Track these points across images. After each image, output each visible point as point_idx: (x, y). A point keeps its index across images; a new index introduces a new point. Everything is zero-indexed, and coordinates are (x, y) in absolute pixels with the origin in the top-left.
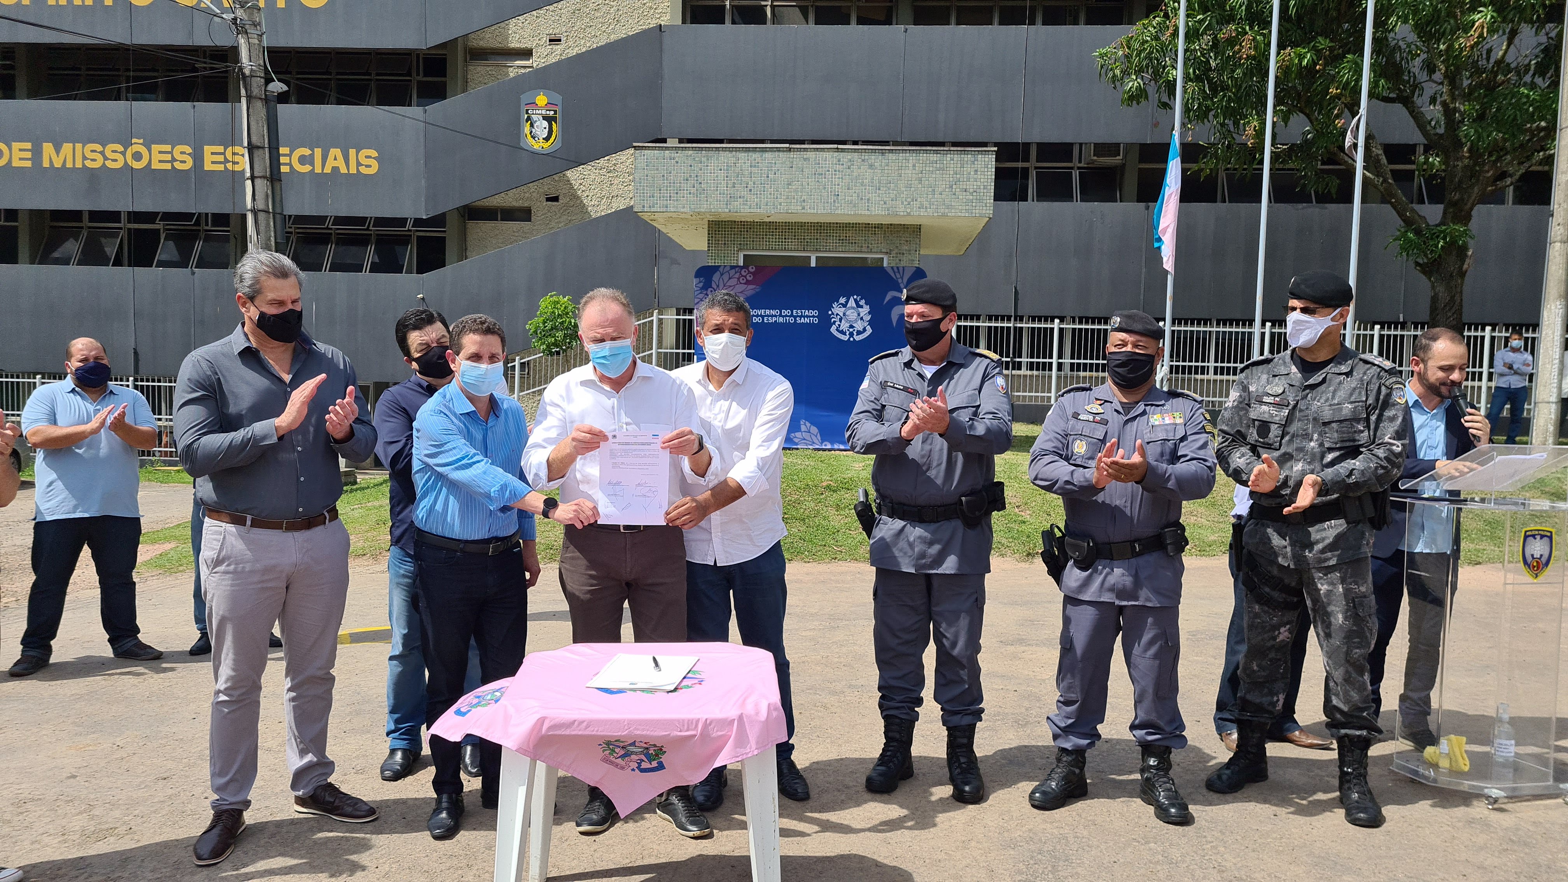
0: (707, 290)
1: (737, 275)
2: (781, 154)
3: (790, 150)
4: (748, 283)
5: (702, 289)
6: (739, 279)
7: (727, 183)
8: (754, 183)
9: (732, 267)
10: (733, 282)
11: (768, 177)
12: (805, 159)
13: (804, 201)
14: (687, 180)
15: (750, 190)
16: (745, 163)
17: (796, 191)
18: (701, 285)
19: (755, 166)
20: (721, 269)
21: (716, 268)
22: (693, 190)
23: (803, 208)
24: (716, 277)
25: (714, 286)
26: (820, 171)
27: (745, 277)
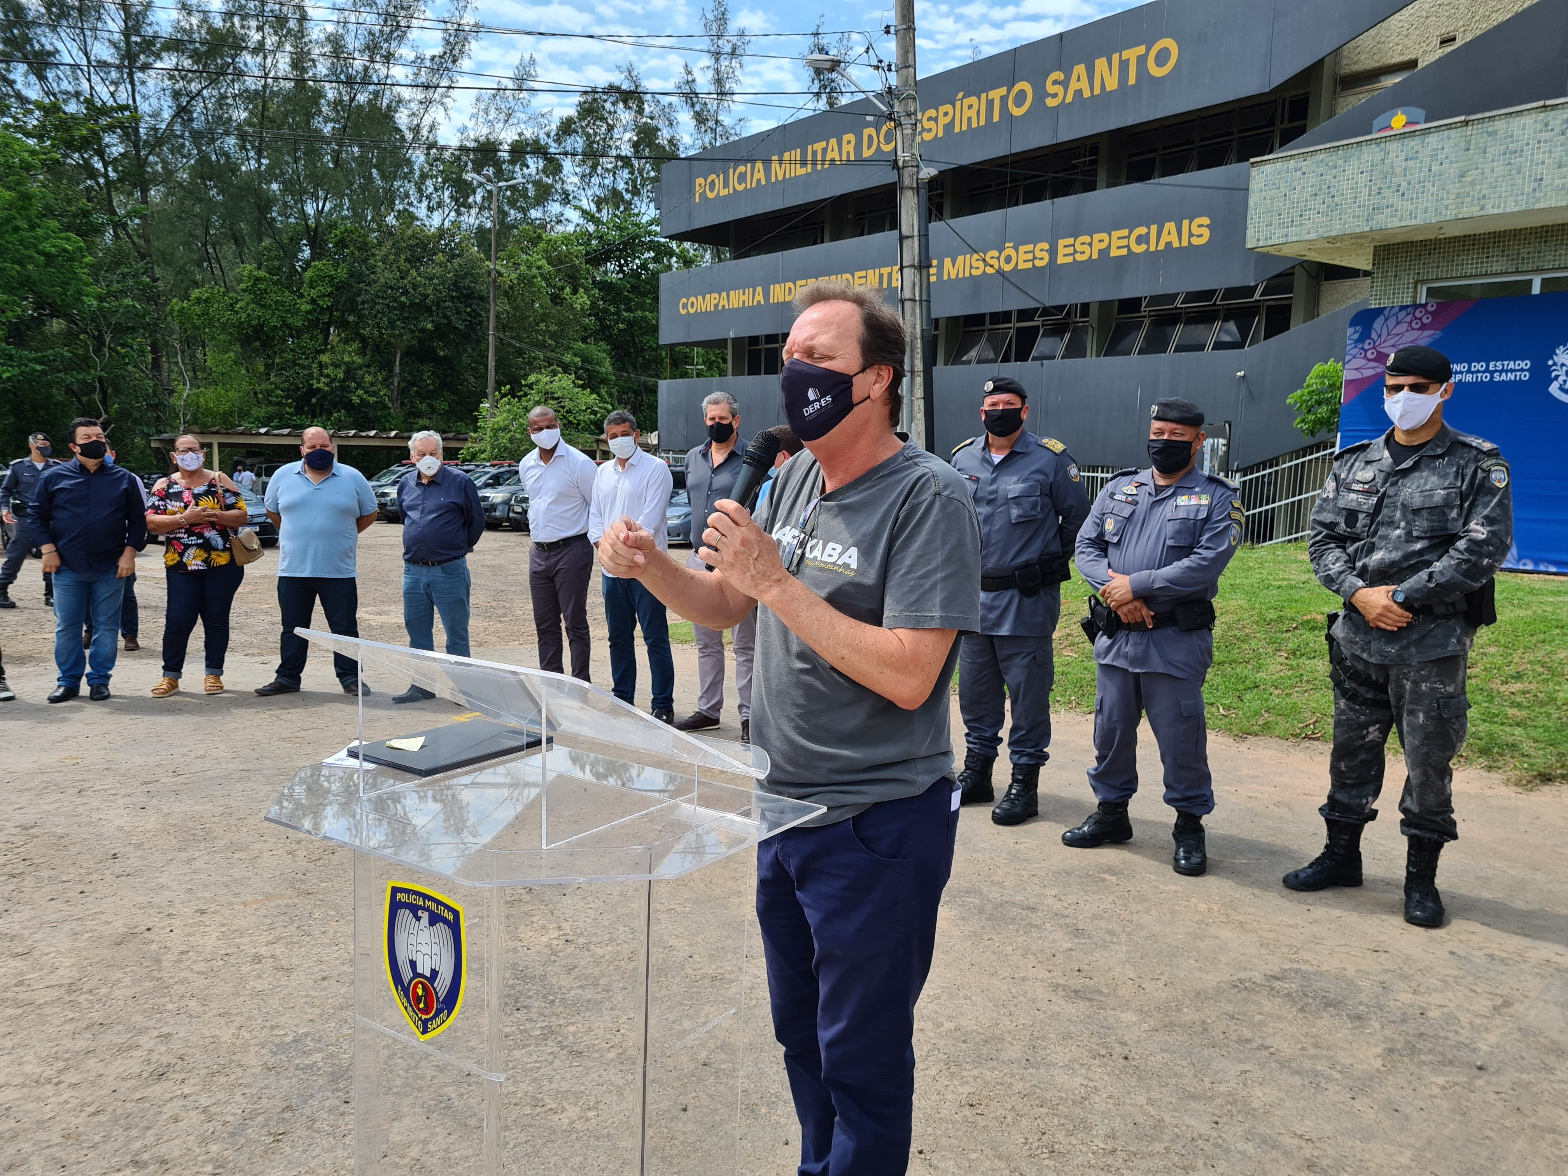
0: (1364, 342)
1: (1408, 319)
2: (1453, 133)
3: (1466, 123)
4: (1424, 327)
5: (1356, 341)
6: (1410, 323)
7: (1370, 190)
8: (1409, 183)
9: (1402, 308)
10: (1403, 327)
11: (1430, 170)
12: (1490, 134)
13: (1484, 197)
14: (1316, 195)
15: (1403, 194)
16: (1397, 156)
17: (1473, 183)
18: (1357, 335)
19: (1412, 159)
20: (1386, 312)
21: (1380, 311)
22: (1323, 208)
23: (1482, 208)
24: (1378, 324)
25: (1374, 335)
26: (1512, 146)
27: (1420, 319)
